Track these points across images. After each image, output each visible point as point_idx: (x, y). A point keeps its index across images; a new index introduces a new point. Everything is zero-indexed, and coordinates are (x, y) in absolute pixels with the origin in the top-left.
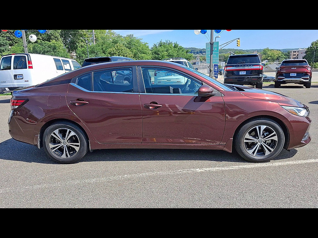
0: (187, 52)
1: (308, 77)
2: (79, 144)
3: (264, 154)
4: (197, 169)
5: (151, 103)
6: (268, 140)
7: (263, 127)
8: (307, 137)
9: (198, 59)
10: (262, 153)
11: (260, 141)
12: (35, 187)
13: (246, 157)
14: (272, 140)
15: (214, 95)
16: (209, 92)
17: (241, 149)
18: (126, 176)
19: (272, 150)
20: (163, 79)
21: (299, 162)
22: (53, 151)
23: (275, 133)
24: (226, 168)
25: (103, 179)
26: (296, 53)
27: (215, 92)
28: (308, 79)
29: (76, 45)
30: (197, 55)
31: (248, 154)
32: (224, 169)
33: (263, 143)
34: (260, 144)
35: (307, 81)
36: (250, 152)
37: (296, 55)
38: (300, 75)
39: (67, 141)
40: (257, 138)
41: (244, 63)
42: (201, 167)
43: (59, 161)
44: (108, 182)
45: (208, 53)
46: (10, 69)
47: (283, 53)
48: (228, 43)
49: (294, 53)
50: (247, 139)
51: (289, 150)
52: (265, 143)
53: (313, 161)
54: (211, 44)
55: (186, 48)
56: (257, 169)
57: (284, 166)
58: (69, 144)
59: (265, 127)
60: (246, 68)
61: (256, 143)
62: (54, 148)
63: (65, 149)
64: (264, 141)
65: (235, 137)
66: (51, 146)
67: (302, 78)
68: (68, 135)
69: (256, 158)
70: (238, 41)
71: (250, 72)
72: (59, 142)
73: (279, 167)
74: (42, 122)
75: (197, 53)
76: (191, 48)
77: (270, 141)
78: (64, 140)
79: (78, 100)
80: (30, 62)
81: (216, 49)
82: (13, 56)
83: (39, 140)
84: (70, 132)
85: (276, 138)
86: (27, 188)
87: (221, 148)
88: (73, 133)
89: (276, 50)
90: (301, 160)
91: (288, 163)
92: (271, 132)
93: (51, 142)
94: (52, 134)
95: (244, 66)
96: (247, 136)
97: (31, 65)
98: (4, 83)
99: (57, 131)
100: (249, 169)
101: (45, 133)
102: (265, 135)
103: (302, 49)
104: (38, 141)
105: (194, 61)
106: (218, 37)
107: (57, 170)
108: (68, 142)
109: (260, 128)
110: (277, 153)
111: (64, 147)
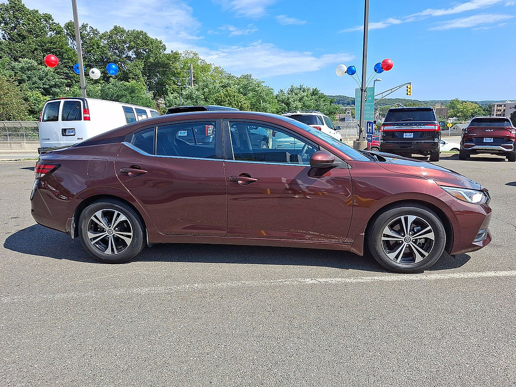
0: (331, 102)
1: (512, 145)
2: (131, 234)
3: (414, 260)
4: (308, 280)
5: (240, 176)
6: (420, 239)
7: (412, 218)
8: (483, 236)
9: (349, 113)
10: (411, 258)
11: (407, 240)
12: (58, 296)
13: (385, 263)
14: (426, 239)
15: (336, 166)
16: (328, 161)
17: (376, 251)
18: (196, 285)
19: (426, 254)
20: (286, 142)
21: (469, 276)
22: (93, 243)
23: (430, 227)
24: (352, 280)
25: (161, 289)
26: (502, 108)
27: (338, 161)
28: (511, 147)
29: (165, 88)
30: (348, 107)
31: (388, 259)
32: (349, 281)
33: (411, 243)
34: (406, 244)
35: (510, 150)
36: (392, 256)
37: (502, 110)
38: (499, 140)
39: (114, 229)
40: (403, 235)
41: (411, 120)
42: (314, 277)
43: (101, 259)
44: (168, 294)
45: (358, 104)
46: (57, 120)
47: (480, 107)
48: (393, 90)
49: (499, 108)
50: (388, 236)
51: (454, 256)
52: (415, 243)
53: (492, 274)
54: (362, 90)
55: (332, 96)
56: (401, 283)
57: (443, 280)
58: (117, 234)
59: (414, 217)
60: (415, 128)
61: (401, 242)
62: (94, 239)
63: (111, 240)
64: (414, 240)
65: (367, 232)
66: (91, 235)
67: (502, 146)
68: (116, 220)
69: (400, 265)
70: (409, 86)
71: (420, 134)
72: (103, 230)
73: (436, 281)
74: (77, 198)
75: (348, 104)
76: (339, 96)
77: (423, 241)
78: (110, 227)
79: (133, 167)
80: (86, 111)
81: (370, 98)
82: (62, 101)
83: (73, 225)
84: (118, 215)
85: (431, 236)
86: (45, 296)
87: (345, 247)
88: (123, 218)
89: (470, 102)
90: (472, 271)
91: (451, 275)
92: (424, 226)
93: (90, 229)
94: (93, 218)
95: (411, 124)
96: (387, 230)
97: (88, 115)
98: (46, 141)
99: (99, 214)
100: (387, 282)
101: (82, 216)
102: (416, 231)
103: (512, 101)
104: (72, 228)
105: (342, 116)
106: (378, 81)
107: (95, 272)
108: (116, 231)
109: (406, 219)
110: (434, 259)
111: (109, 238)
